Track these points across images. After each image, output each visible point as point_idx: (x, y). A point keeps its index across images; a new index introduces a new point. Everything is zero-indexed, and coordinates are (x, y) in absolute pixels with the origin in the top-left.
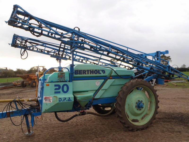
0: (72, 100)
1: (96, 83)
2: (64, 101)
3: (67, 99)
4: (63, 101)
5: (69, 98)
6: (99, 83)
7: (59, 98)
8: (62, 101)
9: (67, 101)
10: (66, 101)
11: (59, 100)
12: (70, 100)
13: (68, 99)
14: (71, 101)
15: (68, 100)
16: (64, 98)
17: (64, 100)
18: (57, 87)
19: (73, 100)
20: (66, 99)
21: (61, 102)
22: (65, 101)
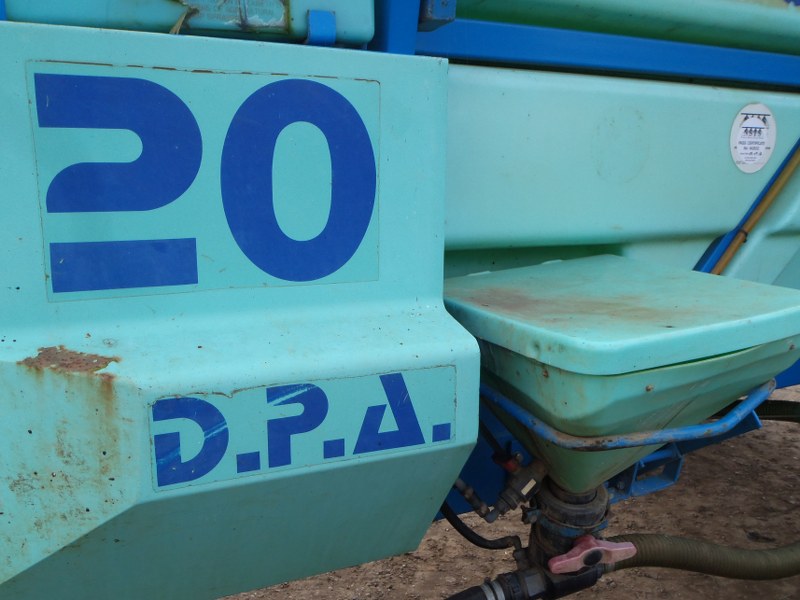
0: (442, 432)
1: (738, 134)
2: (280, 454)
3: (343, 422)
4: (248, 462)
5: (394, 384)
6: (769, 136)
7: (166, 408)
8: (228, 462)
9: (350, 459)
10: (334, 449)
11: (166, 446)
12: (409, 432)
13: (374, 414)
14: (430, 445)
15: (371, 438)
16: (274, 393)
17: (280, 434)
18: (120, 146)
19: (466, 431)
20: (315, 403)
21: (224, 475)
22: (306, 450)
